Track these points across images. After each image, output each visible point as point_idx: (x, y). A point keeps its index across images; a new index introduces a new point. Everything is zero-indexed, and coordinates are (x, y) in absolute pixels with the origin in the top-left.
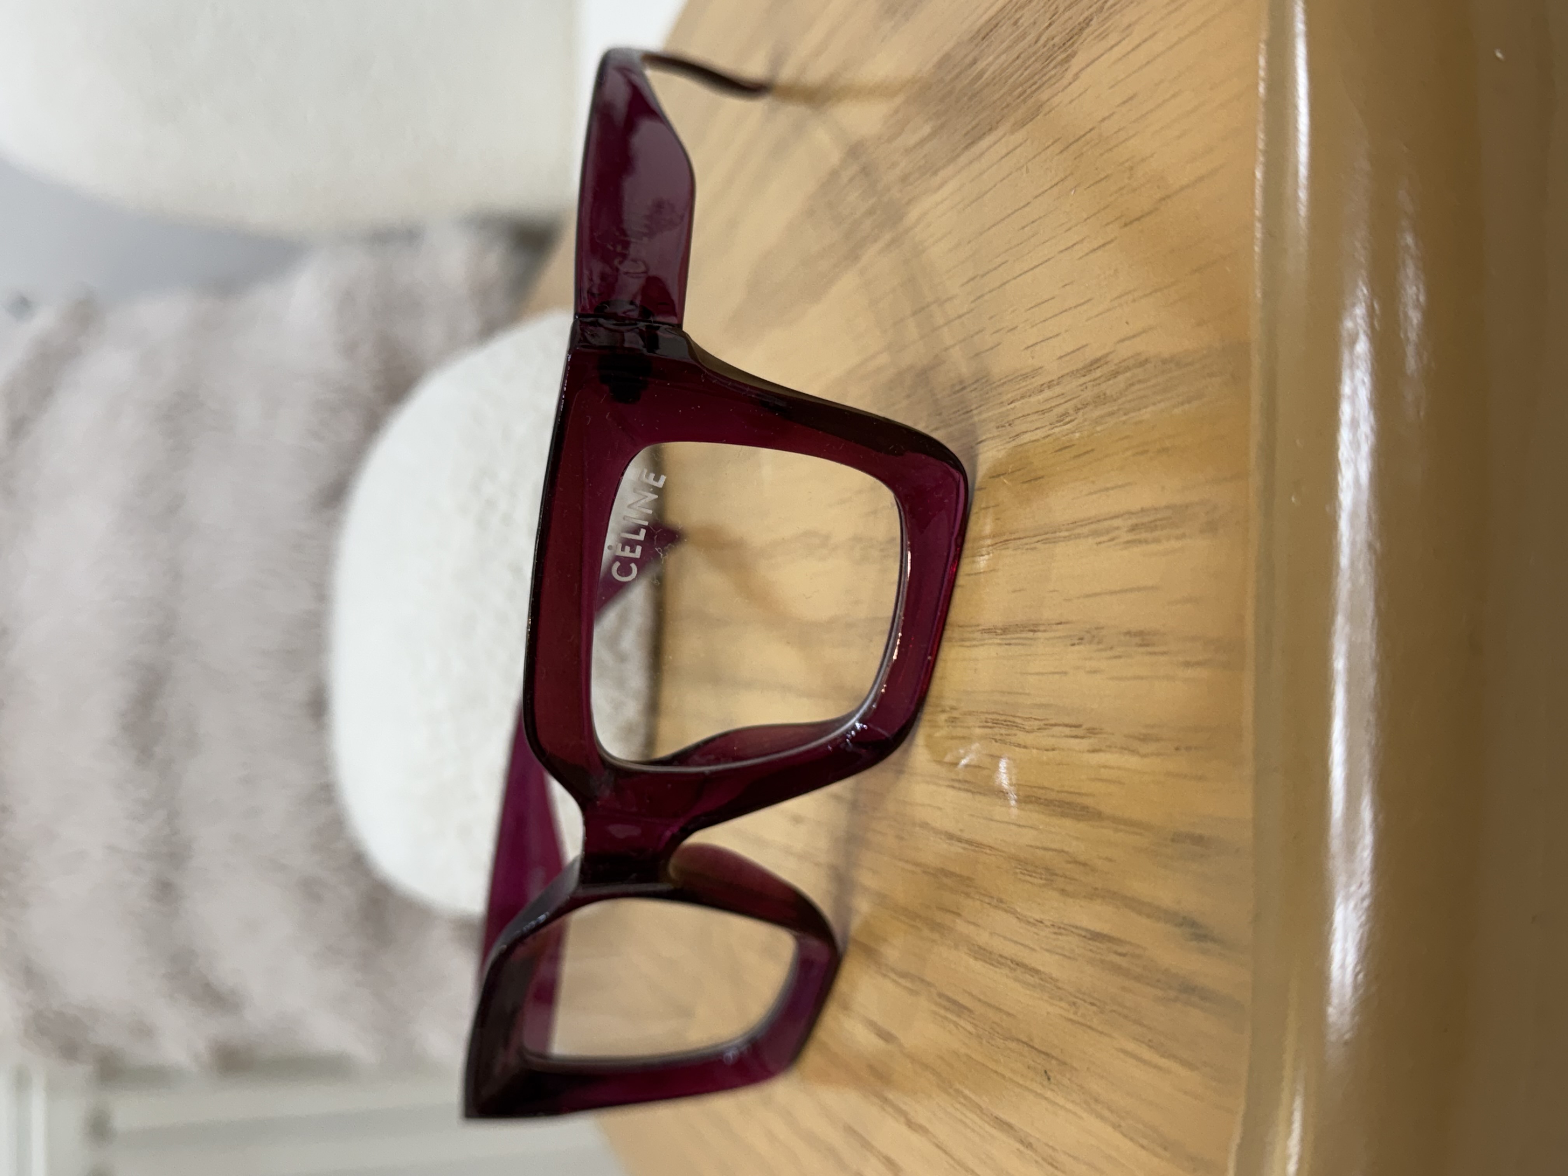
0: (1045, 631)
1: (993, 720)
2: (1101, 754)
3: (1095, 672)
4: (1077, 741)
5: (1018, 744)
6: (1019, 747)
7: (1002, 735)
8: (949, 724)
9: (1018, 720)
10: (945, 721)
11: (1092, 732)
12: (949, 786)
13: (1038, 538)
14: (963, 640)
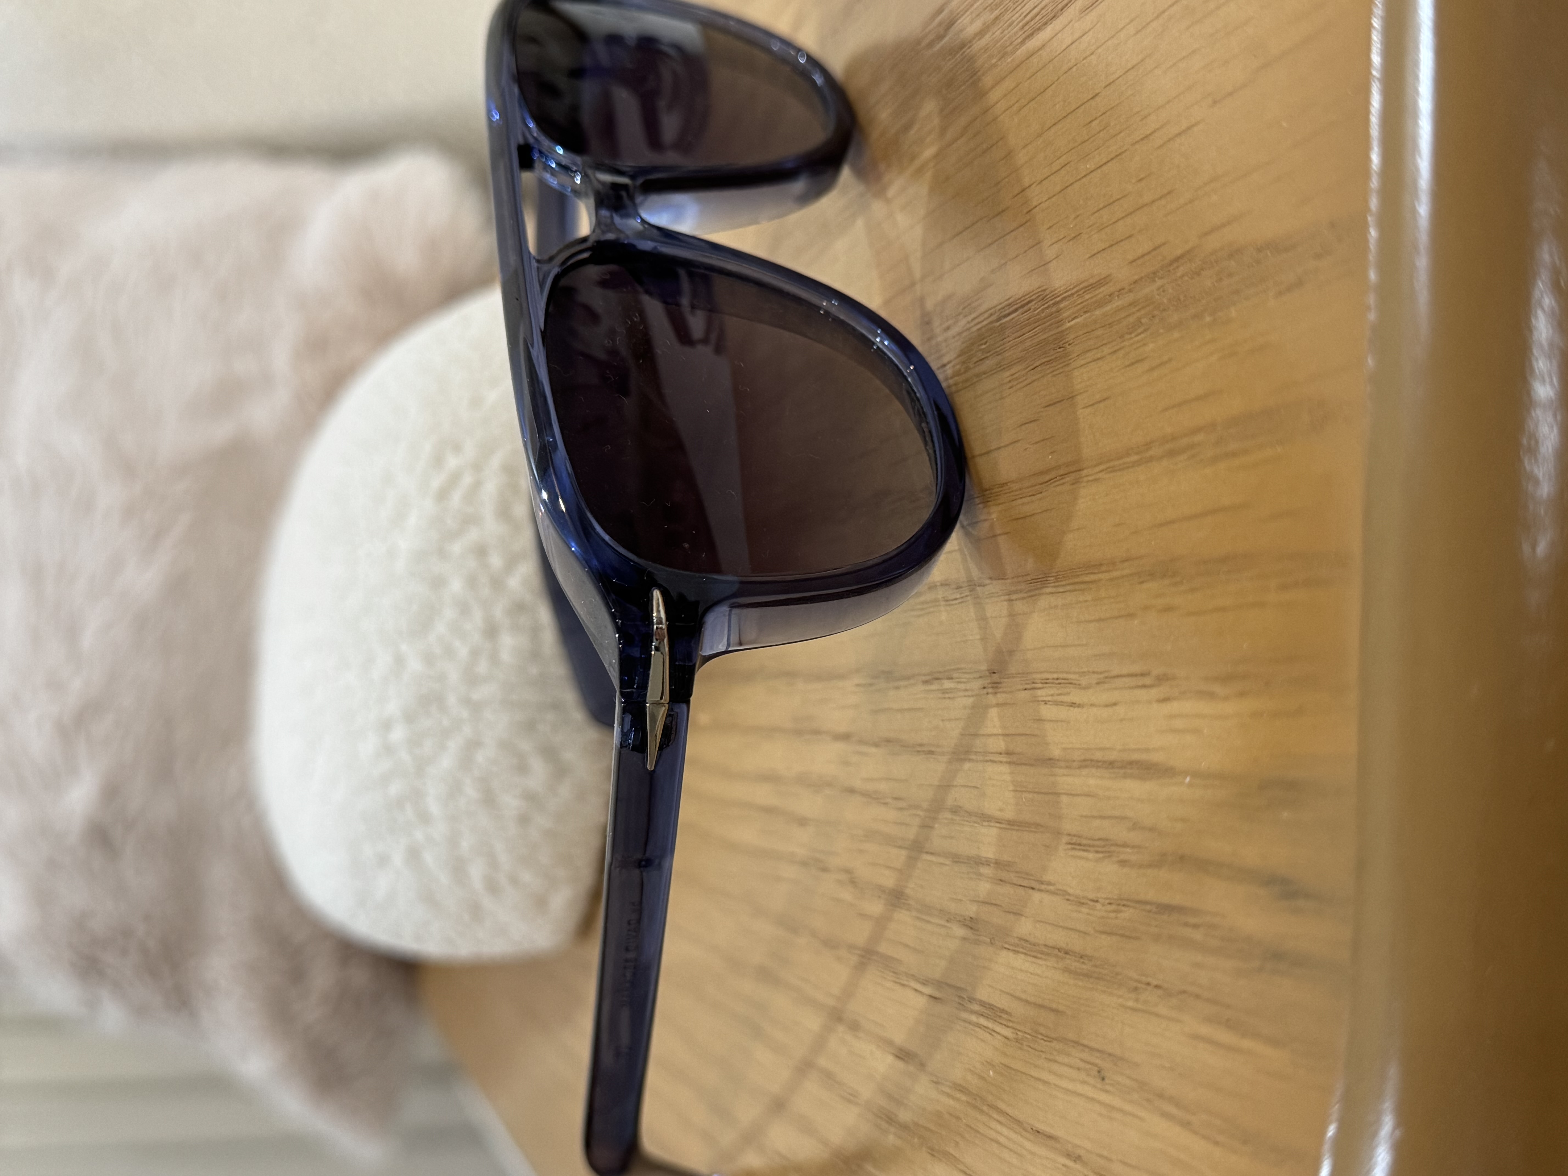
0: (1107, 571)
1: (1045, 679)
2: (1174, 703)
4: (1145, 691)
5: (1073, 703)
6: (1075, 707)
7: (1052, 695)
8: (989, 691)
9: (1073, 676)
10: (984, 688)
11: (1162, 678)
12: (987, 761)
13: (1102, 467)
14: (1007, 594)
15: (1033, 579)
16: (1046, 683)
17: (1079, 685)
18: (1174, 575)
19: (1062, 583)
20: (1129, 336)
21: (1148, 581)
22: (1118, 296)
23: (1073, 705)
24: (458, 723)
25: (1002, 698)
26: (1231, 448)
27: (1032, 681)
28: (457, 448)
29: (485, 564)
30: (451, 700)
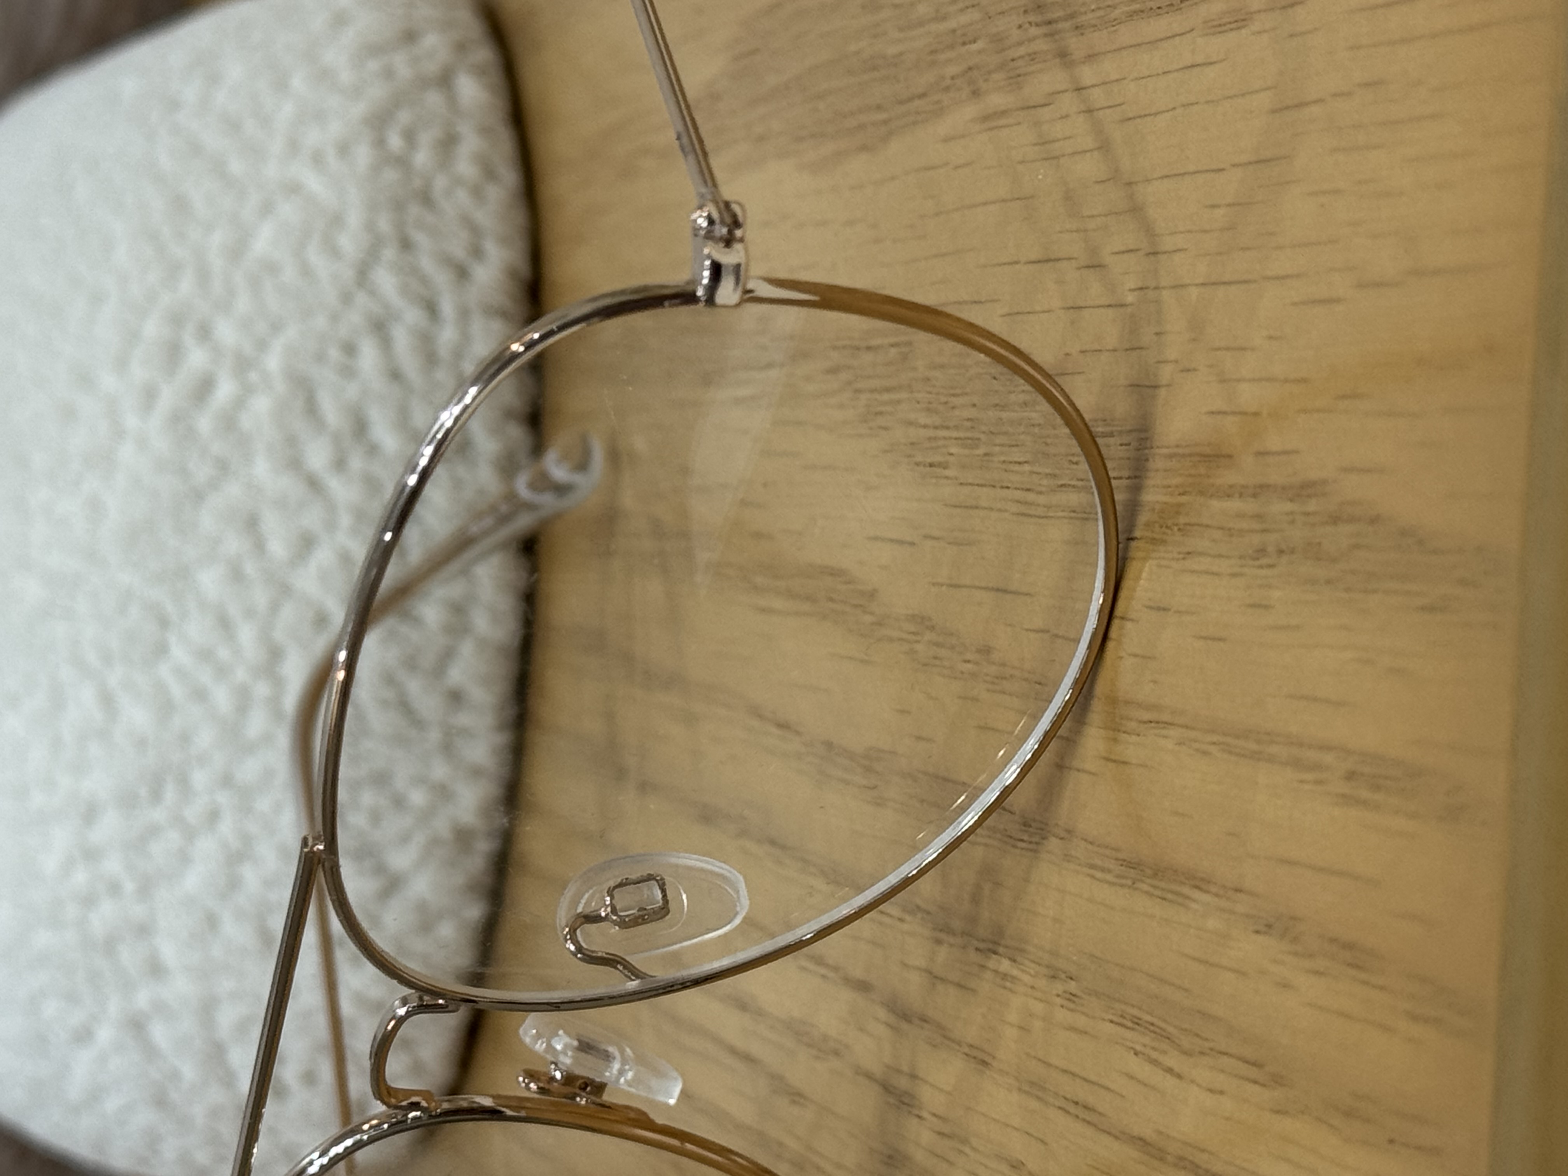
0: (1217, 895)
1: (1135, 1017)
2: (1289, 1120)
3: (1286, 986)
4: (1257, 1088)
6: (1171, 1075)
7: (1145, 1046)
8: (1065, 1003)
9: (1170, 1029)
10: (1058, 996)
11: (1277, 1081)
12: (1060, 1108)
13: (1215, 738)
14: (1092, 866)
15: (1124, 860)
16: (1138, 1024)
17: (1179, 1045)
18: (1295, 940)
19: (1163, 884)
20: (1251, 563)
21: (1265, 933)
22: (1241, 495)
23: (1170, 1070)
24: (213, 816)
25: (1081, 1021)
26: (1365, 794)
27: (1120, 1013)
28: (205, 333)
29: (260, 546)
30: (200, 778)
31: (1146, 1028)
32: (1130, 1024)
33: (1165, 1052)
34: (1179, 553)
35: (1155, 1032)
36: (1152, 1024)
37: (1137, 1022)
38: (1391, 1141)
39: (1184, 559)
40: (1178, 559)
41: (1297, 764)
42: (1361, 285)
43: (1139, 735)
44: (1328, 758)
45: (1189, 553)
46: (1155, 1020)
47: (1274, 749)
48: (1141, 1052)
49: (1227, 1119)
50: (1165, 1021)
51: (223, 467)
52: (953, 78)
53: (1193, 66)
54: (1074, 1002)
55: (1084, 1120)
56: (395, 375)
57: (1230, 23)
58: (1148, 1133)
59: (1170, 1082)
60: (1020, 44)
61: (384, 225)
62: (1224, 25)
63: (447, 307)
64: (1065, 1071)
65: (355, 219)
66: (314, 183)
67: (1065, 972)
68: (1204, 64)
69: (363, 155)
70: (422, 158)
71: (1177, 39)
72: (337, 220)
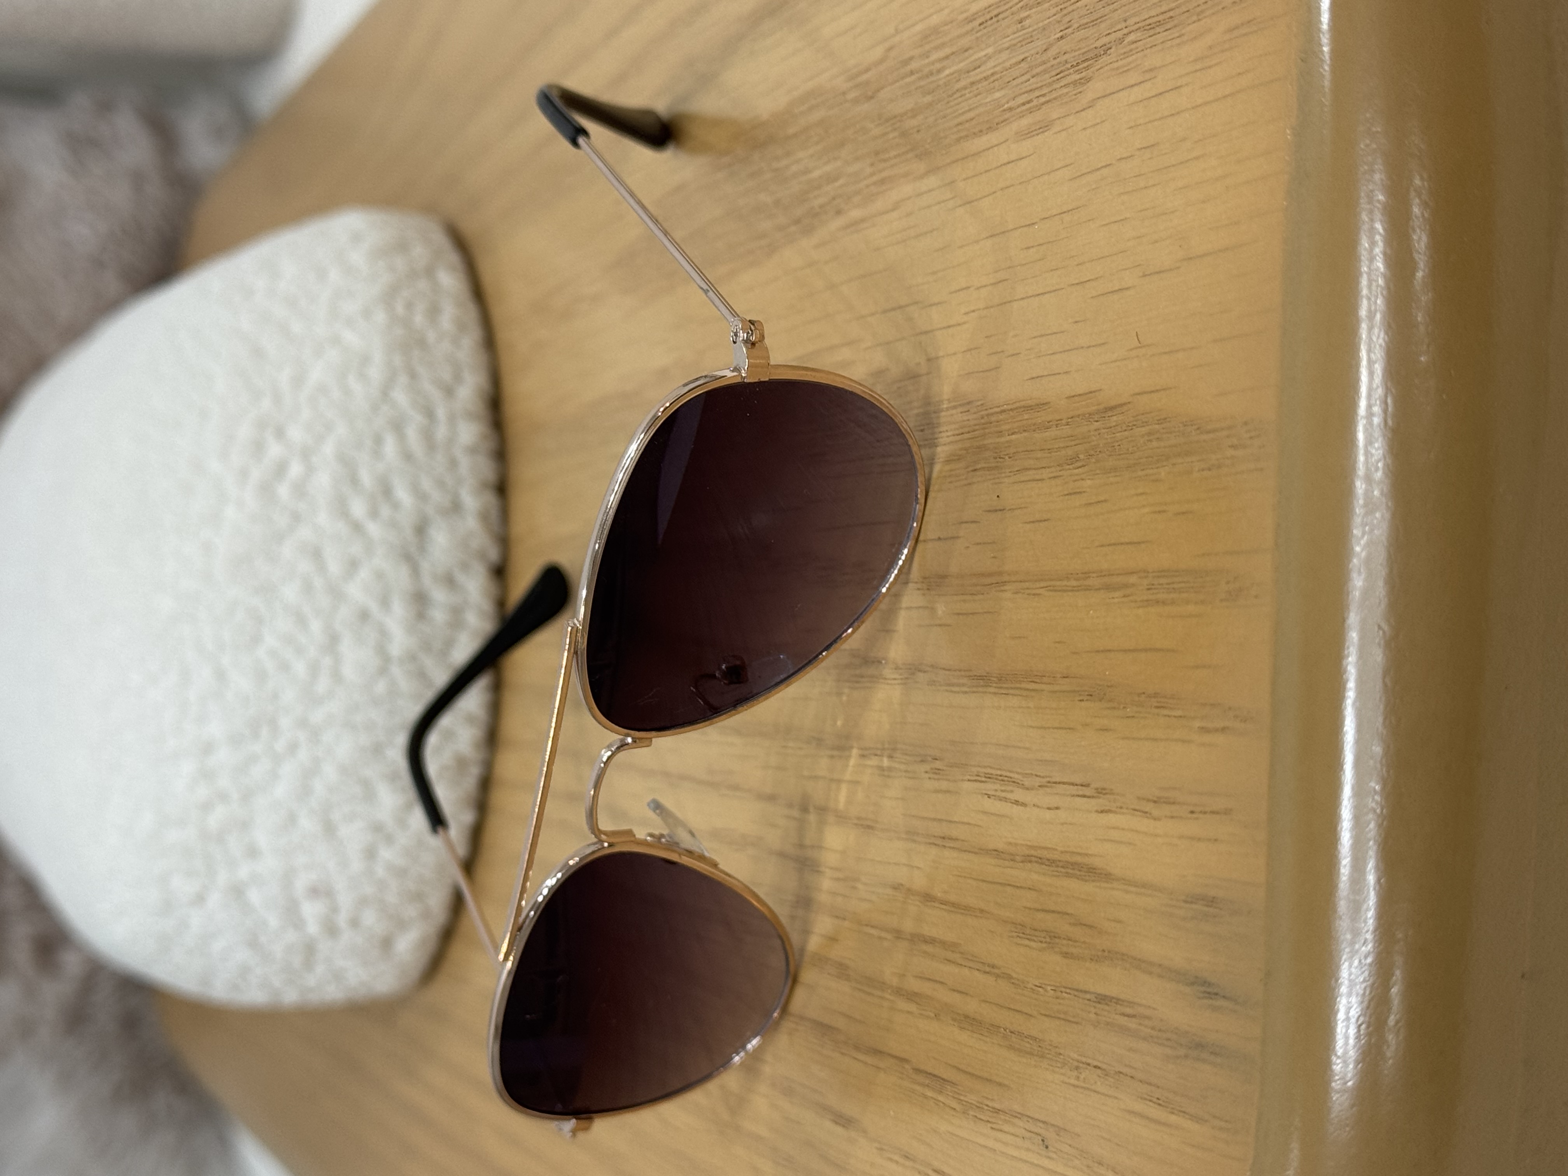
0: (1049, 683)
2: (1111, 815)
3: (1106, 730)
4: (1085, 800)
5: (1016, 801)
6: (1017, 805)
7: (996, 790)
8: (932, 776)
9: (1016, 776)
10: (926, 772)
11: (1101, 792)
12: (930, 844)
13: (1043, 584)
14: (949, 685)
15: (975, 676)
16: (989, 778)
17: (1023, 785)
18: (1110, 701)
19: (1005, 686)
20: (1068, 467)
21: (1087, 700)
22: (1057, 426)
23: (1016, 802)
24: (293, 748)
25: (944, 785)
26: (1162, 596)
27: (976, 773)
28: (280, 433)
29: (321, 567)
30: (285, 722)
31: (996, 779)
32: (983, 779)
33: (1012, 791)
34: (1010, 472)
35: (1003, 780)
36: (1001, 776)
37: (989, 777)
38: (1192, 812)
39: (1015, 475)
40: (1010, 476)
41: (1108, 588)
42: (1144, 276)
43: (983, 594)
44: (1133, 579)
45: (1017, 471)
46: (1004, 773)
47: (1089, 582)
48: (993, 795)
49: (1062, 824)
50: (1010, 772)
51: (296, 518)
52: (821, 207)
53: (1009, 163)
54: (939, 774)
55: (950, 848)
56: (407, 456)
57: (1035, 130)
58: (1001, 846)
59: (1016, 809)
60: (872, 174)
61: (398, 360)
62: (1032, 132)
63: (441, 413)
64: (934, 820)
65: (378, 357)
66: (350, 337)
67: (930, 756)
68: (1017, 160)
69: (380, 317)
70: (419, 319)
71: (996, 148)
72: (365, 360)
